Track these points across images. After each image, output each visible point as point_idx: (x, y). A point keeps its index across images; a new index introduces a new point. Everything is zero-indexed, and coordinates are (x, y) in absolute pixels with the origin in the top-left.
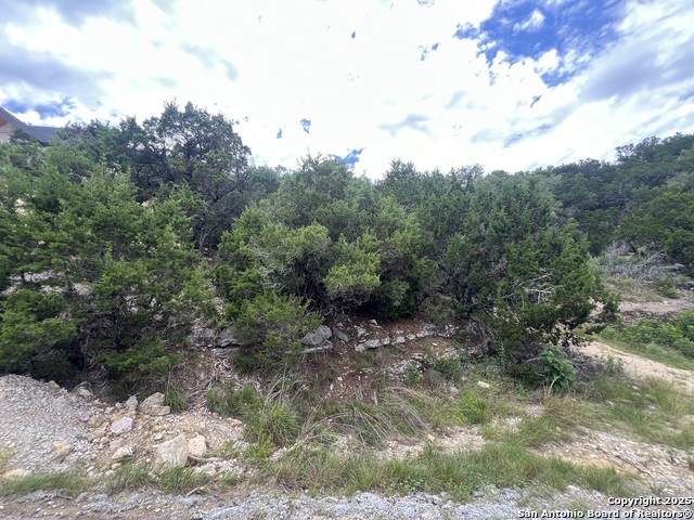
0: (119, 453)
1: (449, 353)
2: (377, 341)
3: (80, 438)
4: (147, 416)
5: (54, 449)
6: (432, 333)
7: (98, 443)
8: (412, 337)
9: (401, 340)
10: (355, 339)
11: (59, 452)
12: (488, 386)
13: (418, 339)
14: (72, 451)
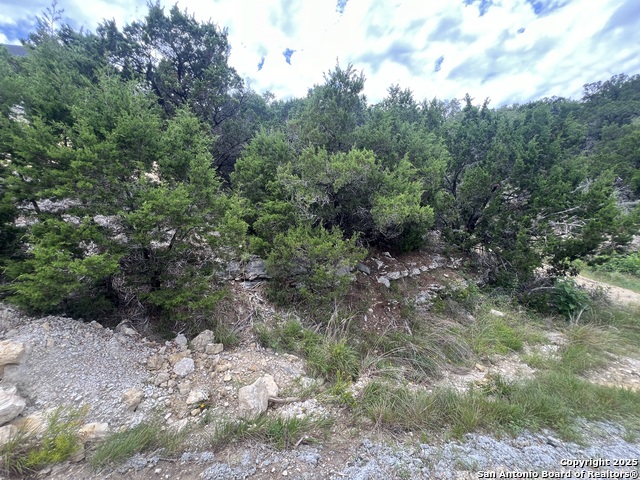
0: (193, 398)
1: (461, 284)
2: (398, 273)
3: (146, 383)
4: (205, 355)
5: (125, 398)
6: (441, 265)
7: (167, 388)
8: (425, 269)
9: (416, 271)
10: (376, 271)
11: (131, 401)
12: (501, 314)
13: (431, 271)
14: (143, 398)
